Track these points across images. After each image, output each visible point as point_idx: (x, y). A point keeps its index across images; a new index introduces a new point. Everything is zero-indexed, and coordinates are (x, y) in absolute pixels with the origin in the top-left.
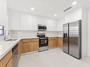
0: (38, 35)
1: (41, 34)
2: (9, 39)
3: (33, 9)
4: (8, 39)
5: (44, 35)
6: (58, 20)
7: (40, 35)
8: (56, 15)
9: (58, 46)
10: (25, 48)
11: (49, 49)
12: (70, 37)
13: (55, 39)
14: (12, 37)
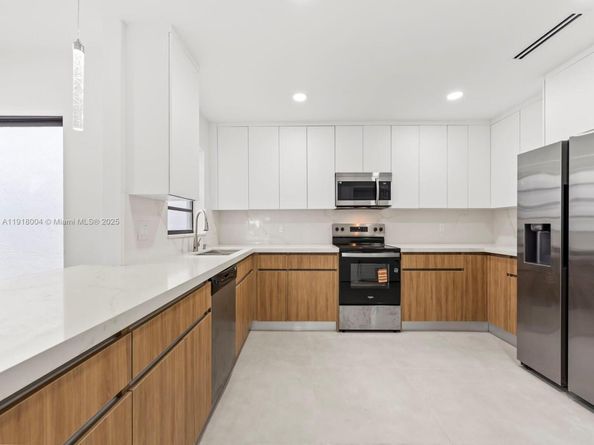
0: (340, 234)
1: (353, 229)
2: (208, 249)
3: (300, 97)
4: (205, 246)
5: (378, 234)
6: (490, 122)
7: (347, 233)
8: (455, 96)
9: (485, 319)
10: (267, 295)
11: (406, 324)
12: (576, 253)
13: (460, 262)
14: (220, 244)
